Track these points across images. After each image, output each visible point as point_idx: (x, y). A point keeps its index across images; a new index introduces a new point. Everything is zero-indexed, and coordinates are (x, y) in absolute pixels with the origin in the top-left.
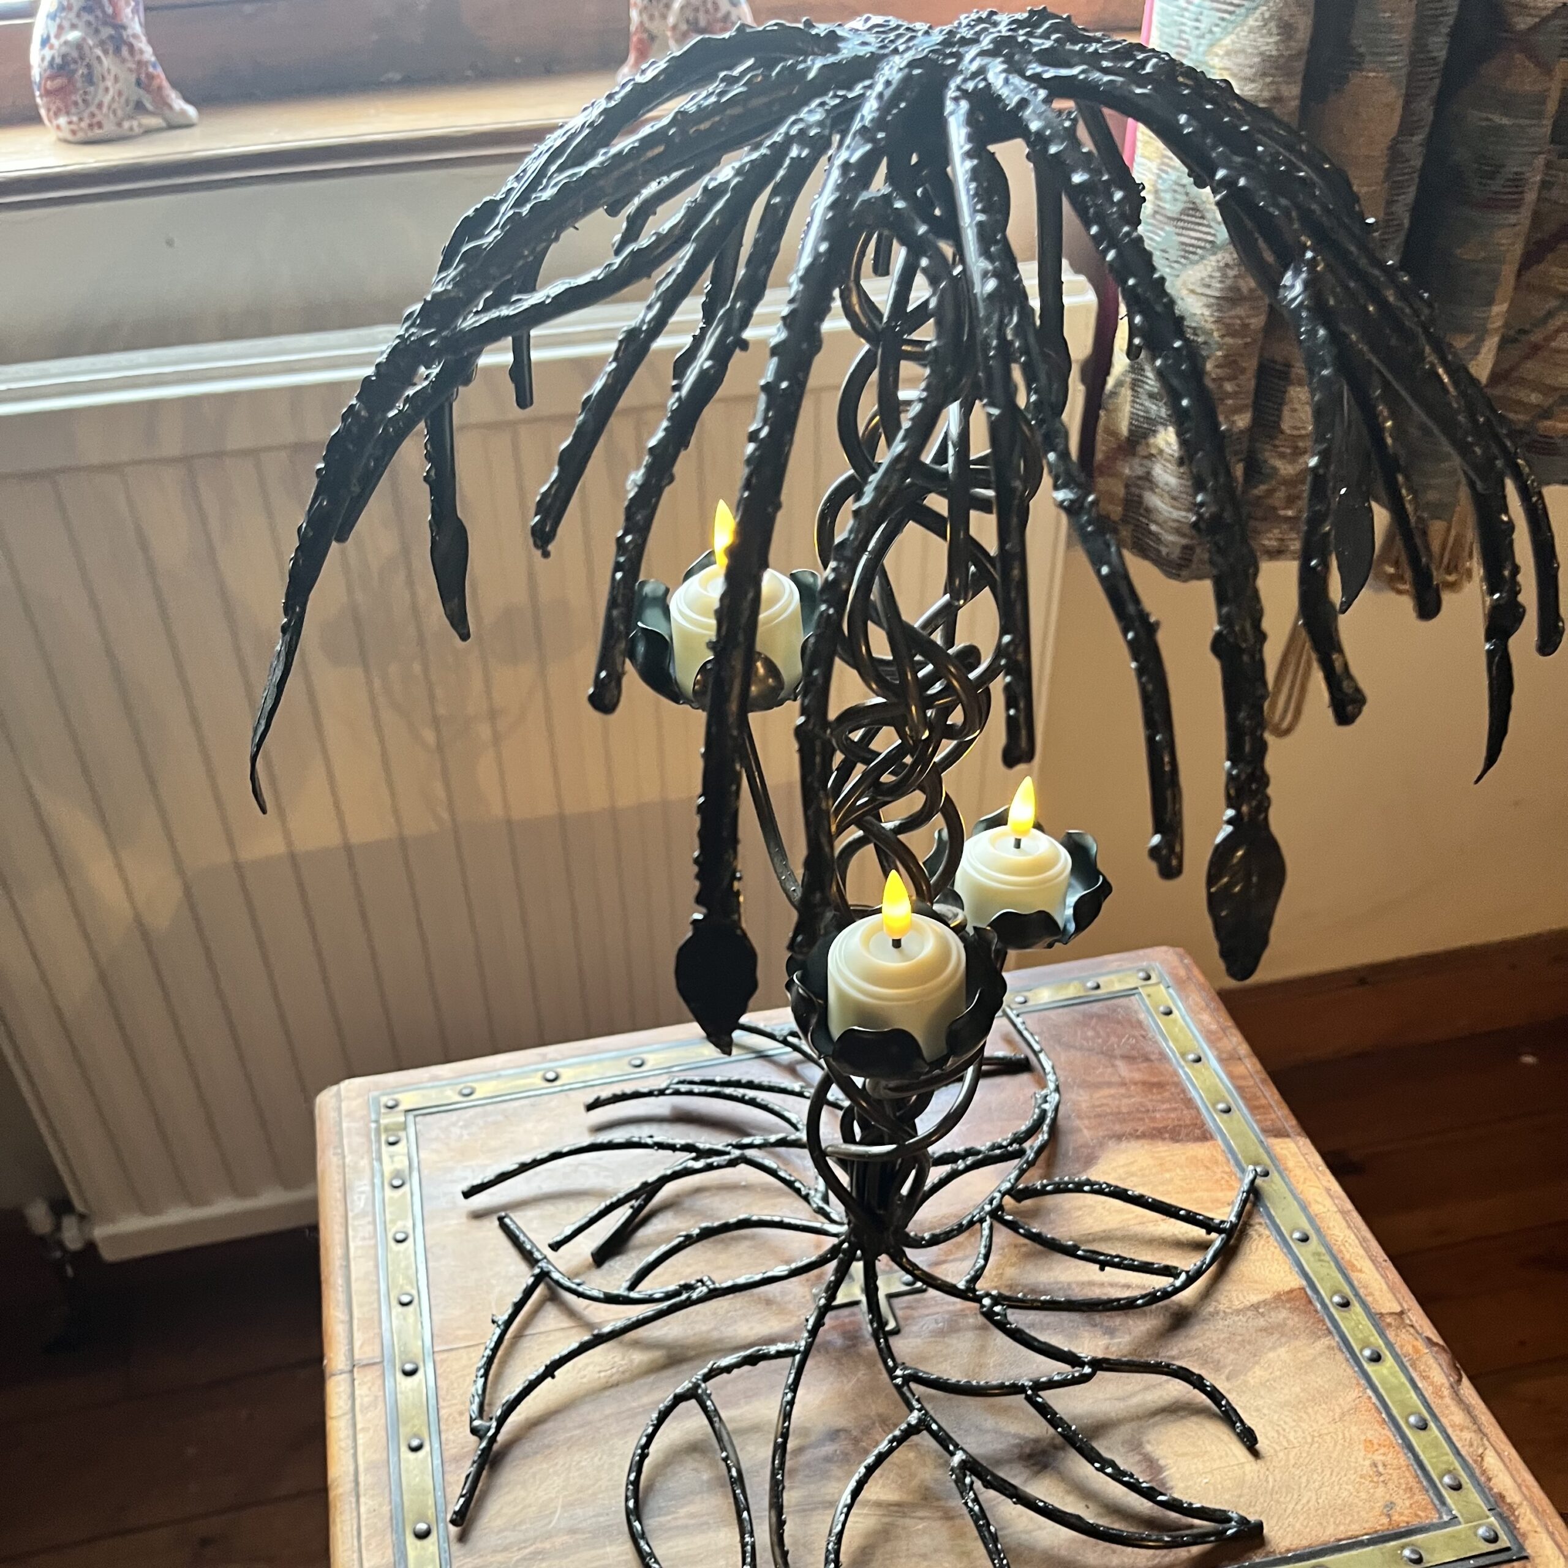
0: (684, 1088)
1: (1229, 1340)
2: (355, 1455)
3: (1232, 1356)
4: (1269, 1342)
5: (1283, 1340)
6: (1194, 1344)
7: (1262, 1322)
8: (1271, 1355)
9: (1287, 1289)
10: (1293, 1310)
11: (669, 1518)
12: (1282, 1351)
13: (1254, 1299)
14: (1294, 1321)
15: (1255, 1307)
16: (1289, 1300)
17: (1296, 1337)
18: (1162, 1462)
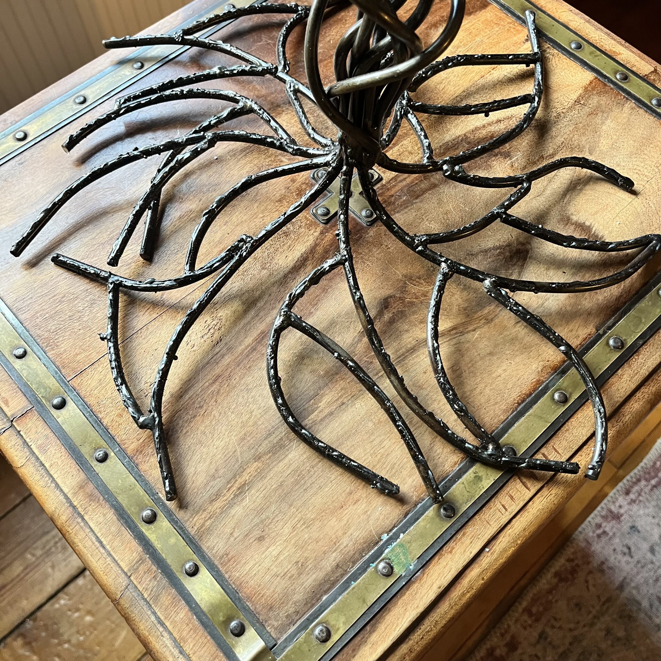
0: (132, 104)
1: (576, 129)
2: (57, 486)
3: (584, 139)
4: (598, 120)
5: (605, 115)
6: (559, 140)
7: (587, 110)
8: (604, 127)
9: (588, 82)
10: (599, 94)
11: (316, 413)
12: (608, 122)
13: (574, 96)
14: (604, 100)
15: (577, 101)
16: (593, 89)
17: (611, 110)
18: (587, 224)
